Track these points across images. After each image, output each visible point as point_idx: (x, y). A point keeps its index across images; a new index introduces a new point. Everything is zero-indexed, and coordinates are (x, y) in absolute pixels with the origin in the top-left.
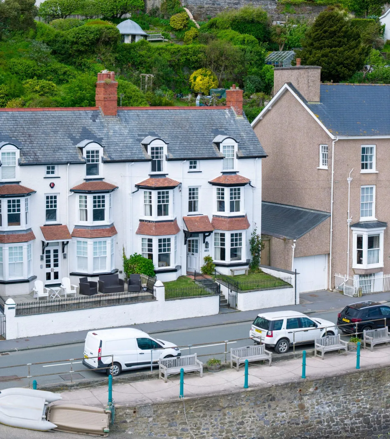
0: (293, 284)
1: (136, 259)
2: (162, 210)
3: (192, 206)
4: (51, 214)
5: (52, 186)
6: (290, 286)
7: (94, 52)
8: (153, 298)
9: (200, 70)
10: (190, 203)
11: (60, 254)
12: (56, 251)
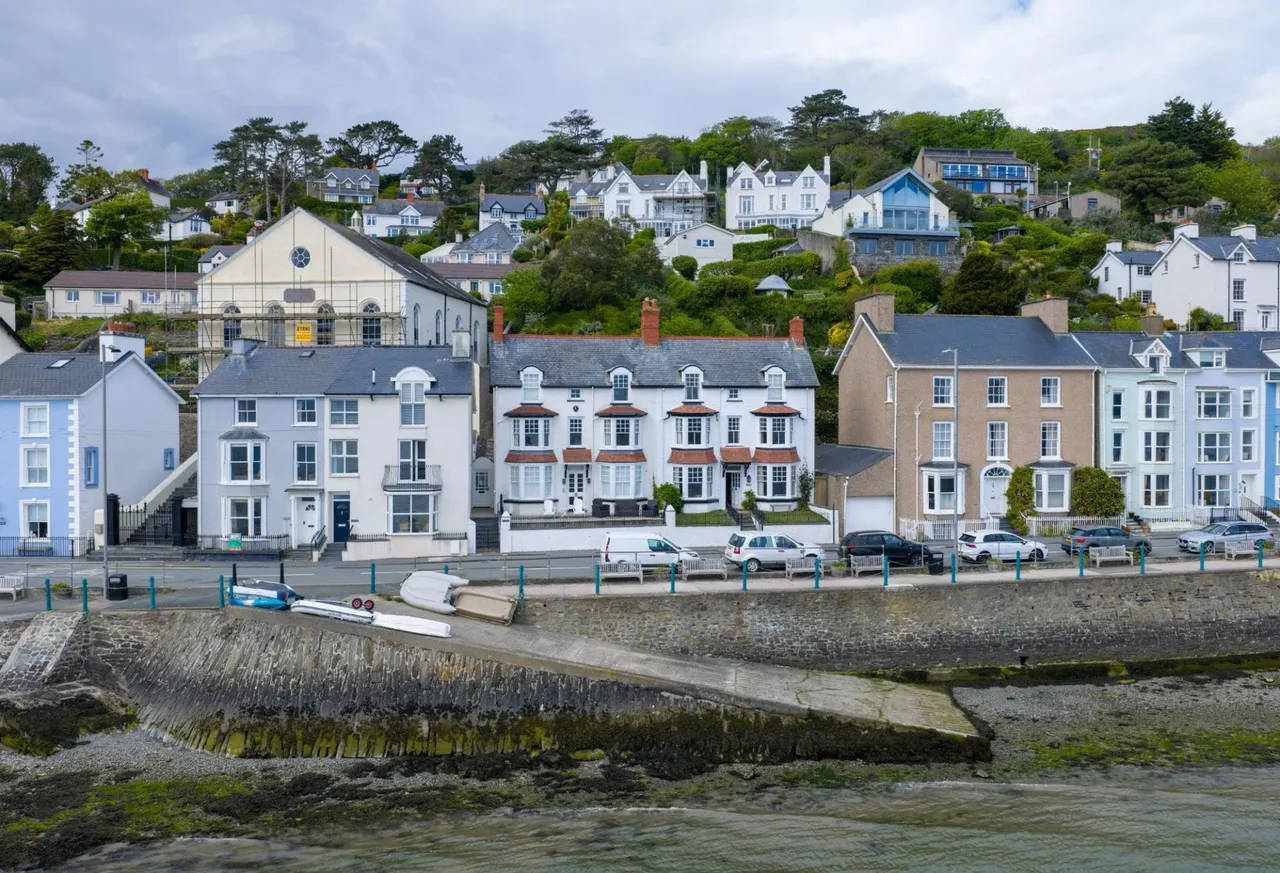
0: (831, 520)
1: (666, 487)
2: (694, 438)
3: (733, 437)
4: (576, 438)
5: (576, 409)
6: (827, 522)
7: (720, 305)
8: (664, 523)
9: (839, 324)
10: (730, 434)
11: (584, 479)
12: (580, 476)
